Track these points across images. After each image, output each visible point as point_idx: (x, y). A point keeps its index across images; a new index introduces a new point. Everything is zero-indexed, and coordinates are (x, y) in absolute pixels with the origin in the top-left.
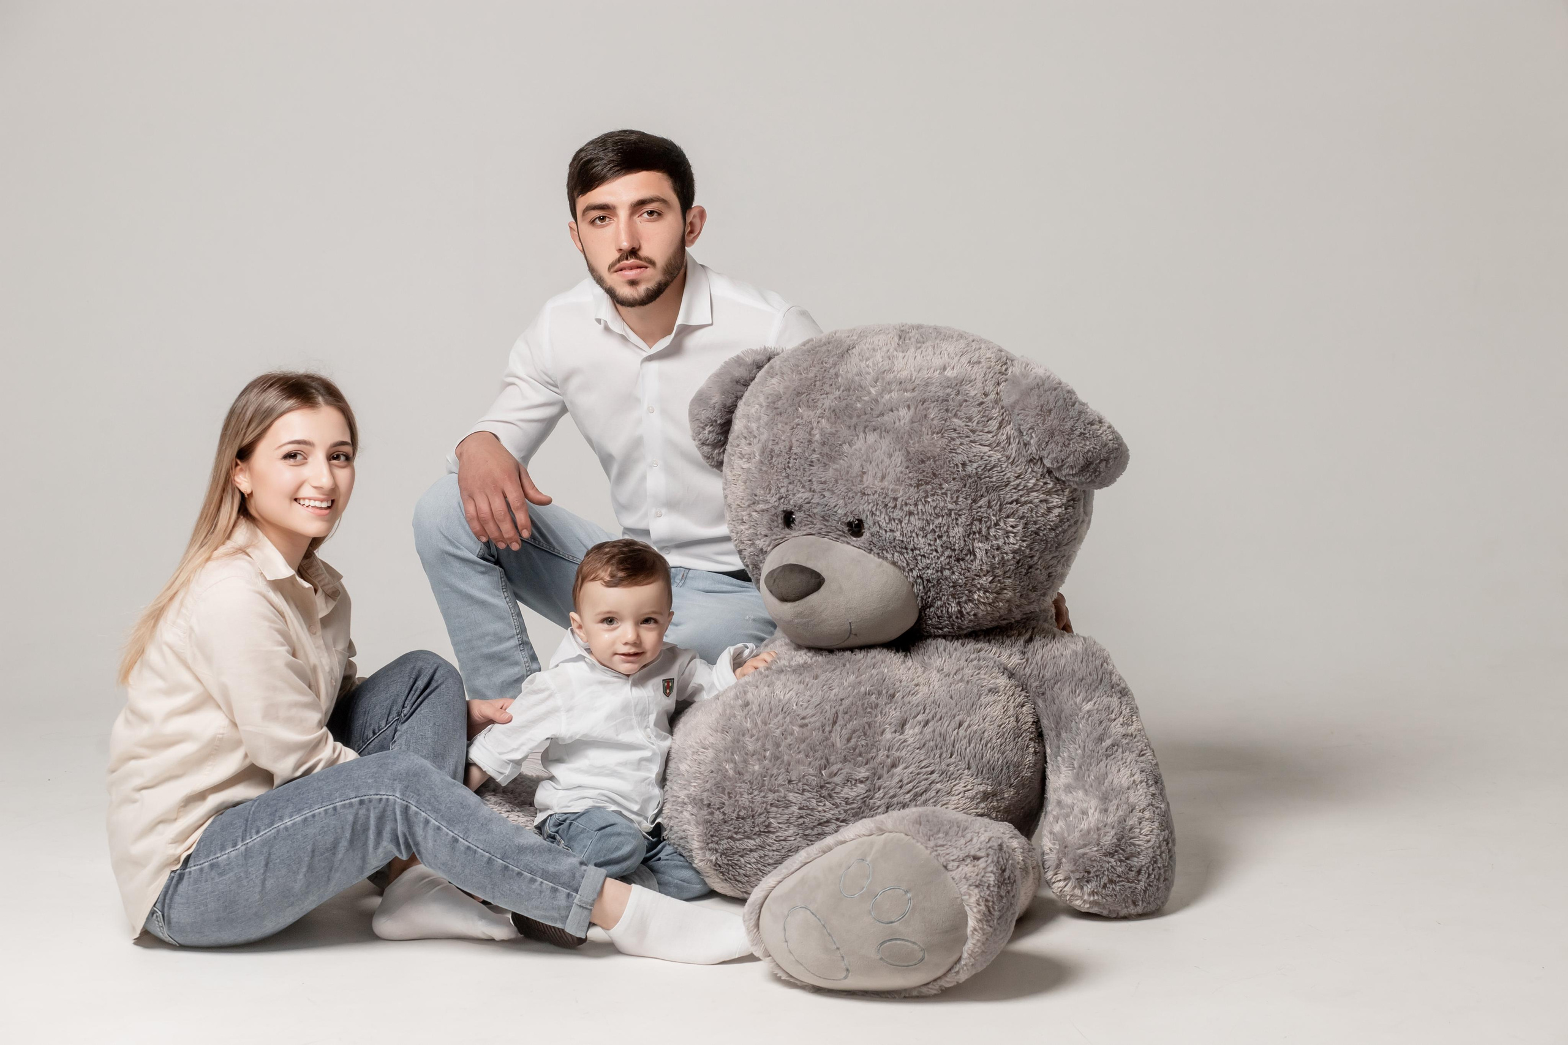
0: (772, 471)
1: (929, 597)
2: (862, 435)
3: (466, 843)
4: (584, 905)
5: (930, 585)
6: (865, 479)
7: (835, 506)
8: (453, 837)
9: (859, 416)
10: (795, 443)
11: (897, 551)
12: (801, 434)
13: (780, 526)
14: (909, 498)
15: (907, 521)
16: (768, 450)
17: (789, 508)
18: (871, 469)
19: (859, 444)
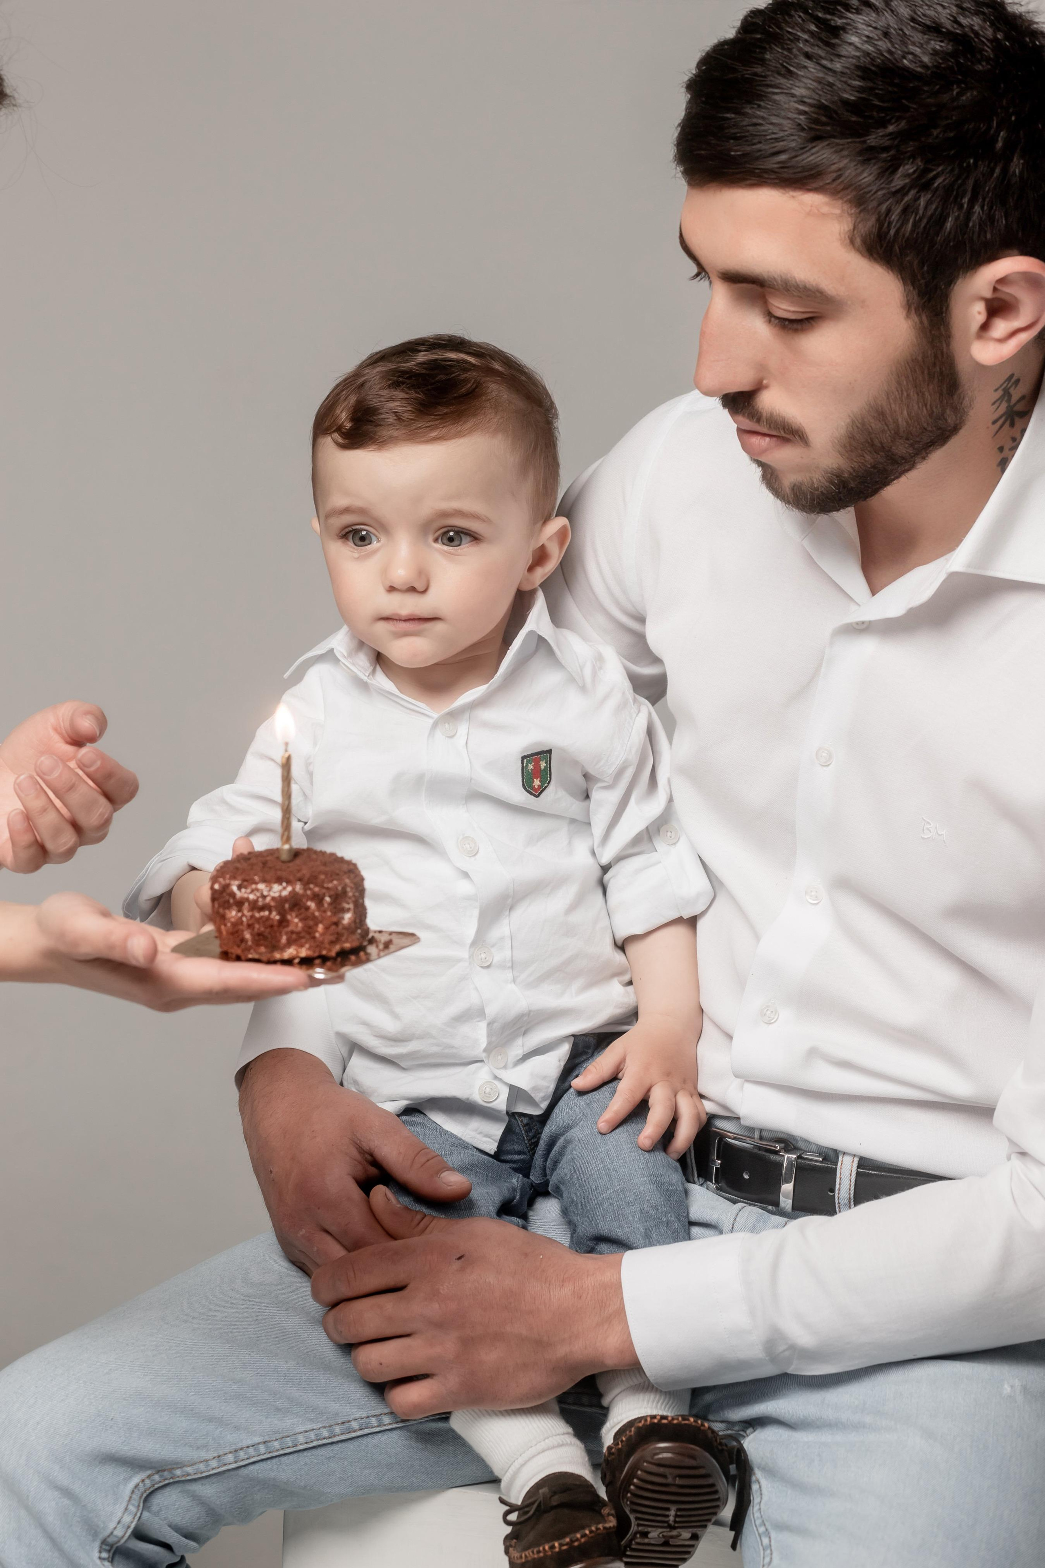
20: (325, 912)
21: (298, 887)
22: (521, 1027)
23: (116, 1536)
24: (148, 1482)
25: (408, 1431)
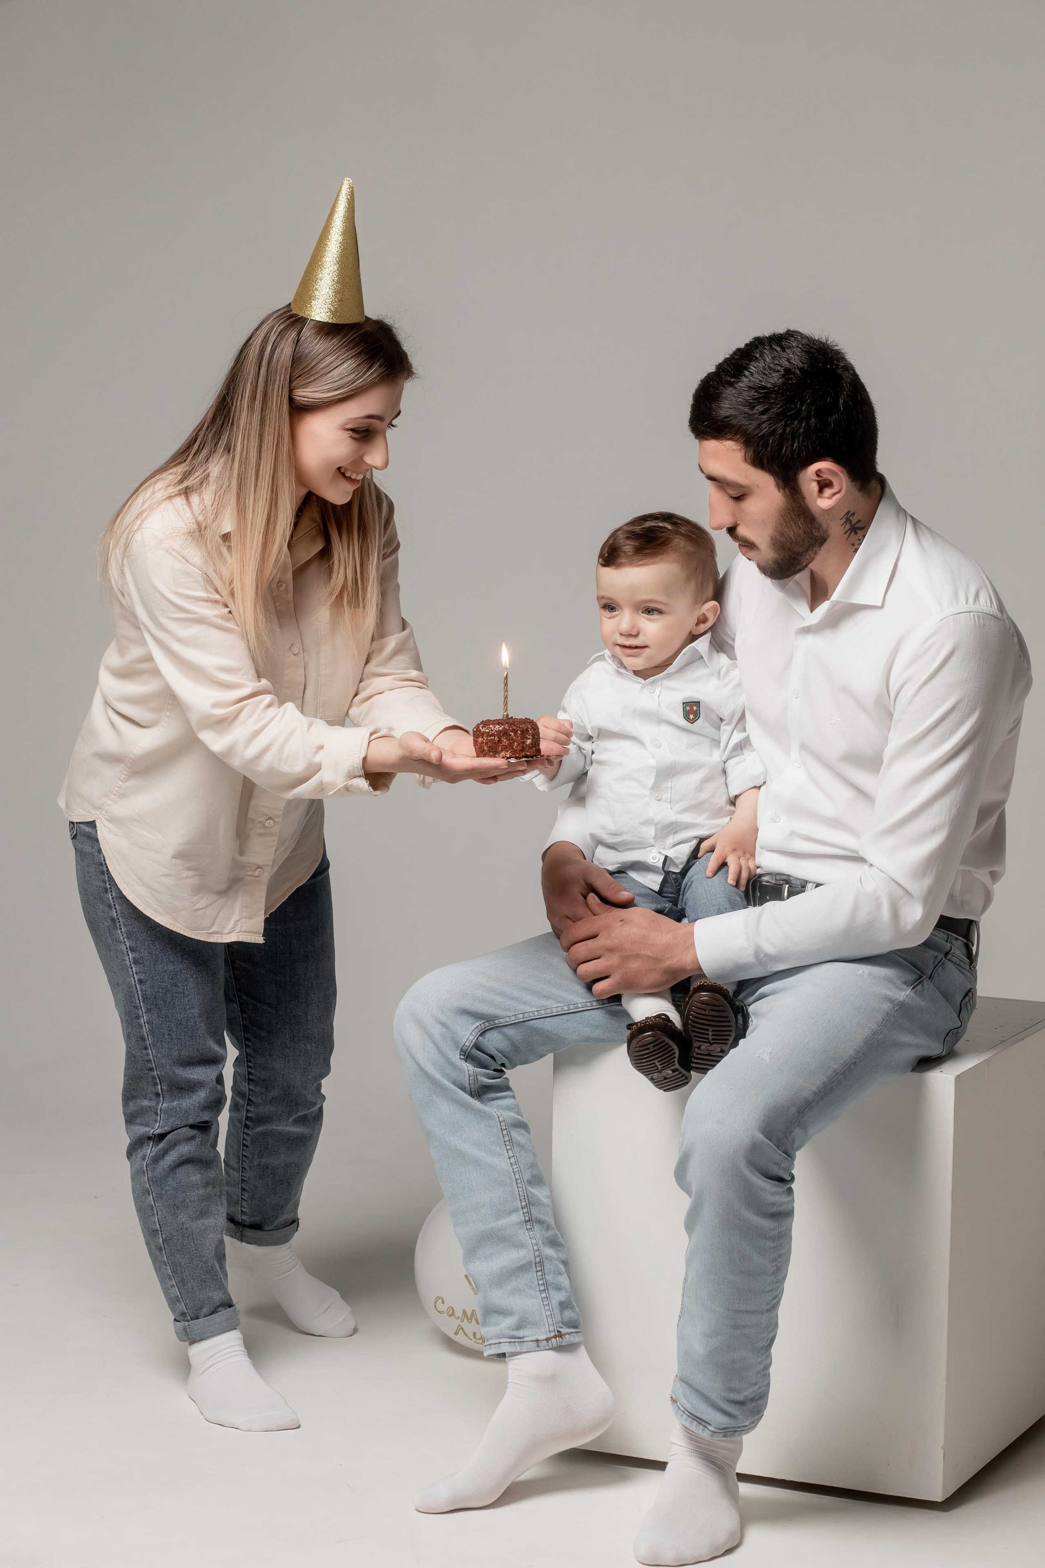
20: (518, 737)
21: (506, 727)
22: (672, 830)
23: (466, 1046)
24: (483, 1025)
25: (605, 1010)
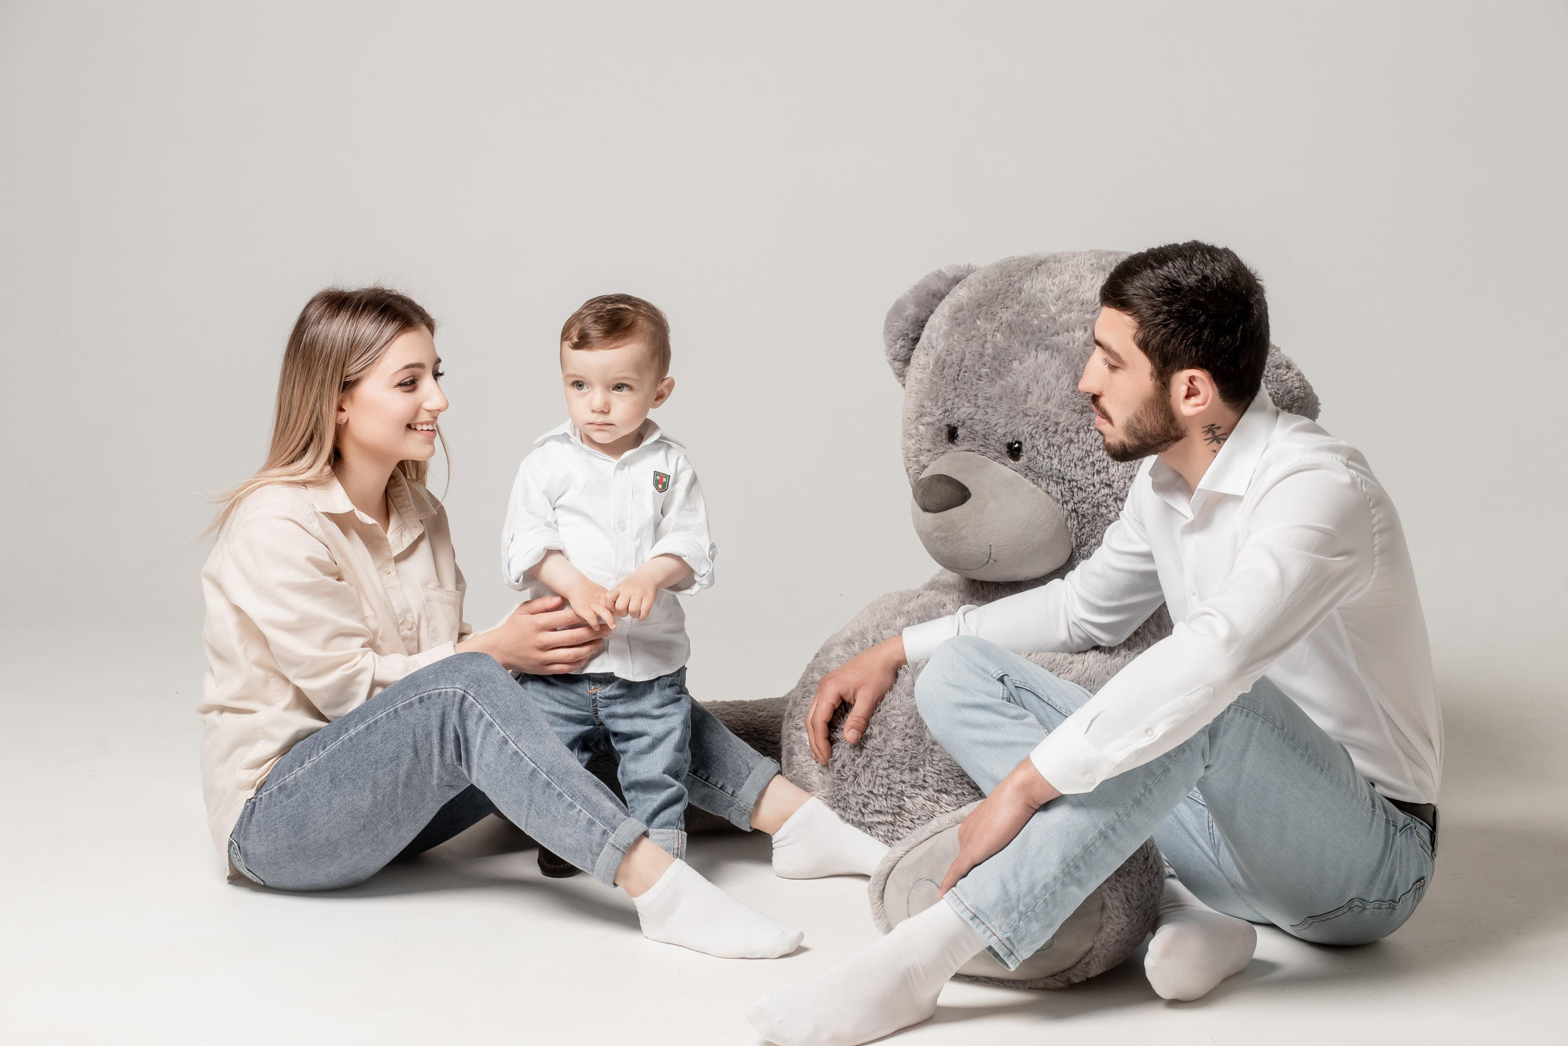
0: (942, 383)
1: (1083, 534)
2: (1033, 353)
3: (515, 747)
4: (617, 846)
5: (1085, 521)
6: (1029, 400)
7: (996, 425)
8: (503, 737)
9: (1033, 333)
10: (968, 356)
11: (1052, 480)
12: (975, 346)
13: (944, 441)
14: (1071, 424)
15: (1066, 449)
16: (941, 360)
17: (953, 422)
18: (1036, 390)
19: (1030, 362)
